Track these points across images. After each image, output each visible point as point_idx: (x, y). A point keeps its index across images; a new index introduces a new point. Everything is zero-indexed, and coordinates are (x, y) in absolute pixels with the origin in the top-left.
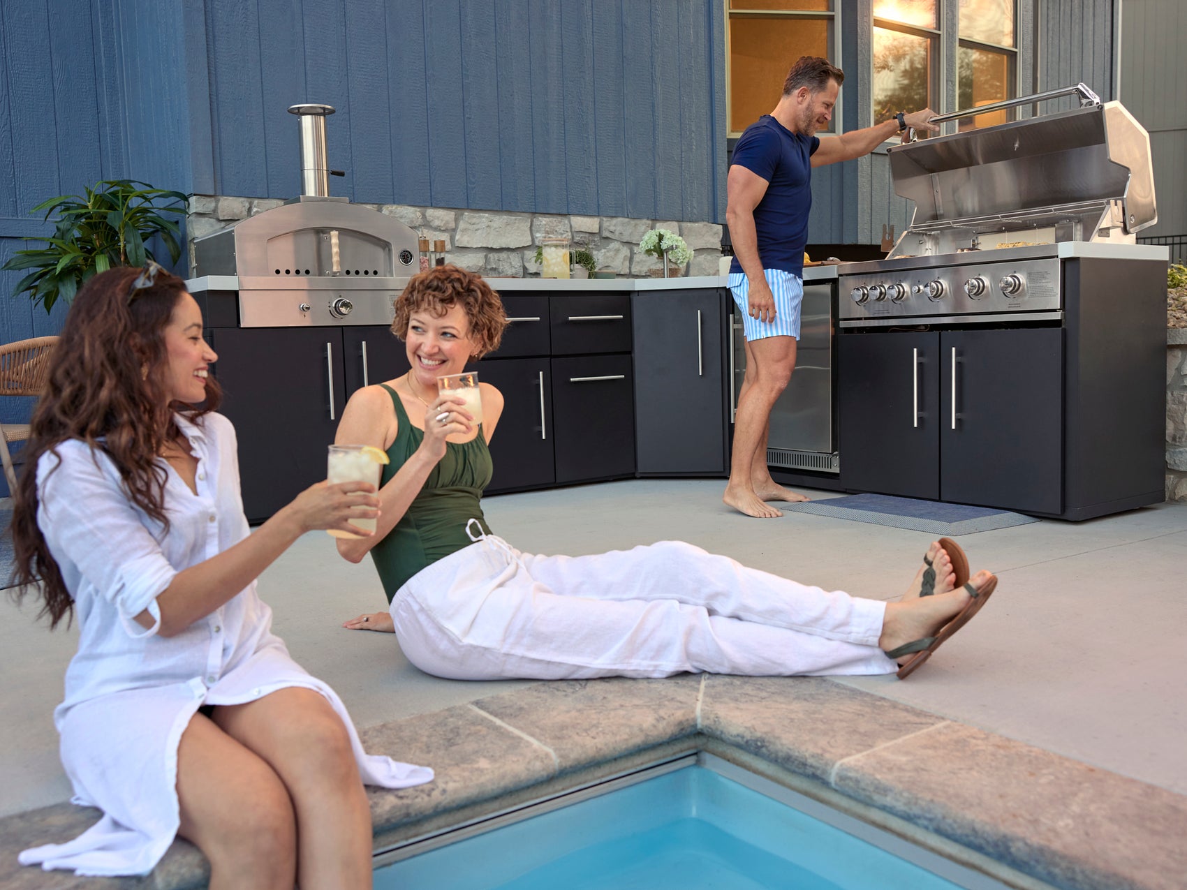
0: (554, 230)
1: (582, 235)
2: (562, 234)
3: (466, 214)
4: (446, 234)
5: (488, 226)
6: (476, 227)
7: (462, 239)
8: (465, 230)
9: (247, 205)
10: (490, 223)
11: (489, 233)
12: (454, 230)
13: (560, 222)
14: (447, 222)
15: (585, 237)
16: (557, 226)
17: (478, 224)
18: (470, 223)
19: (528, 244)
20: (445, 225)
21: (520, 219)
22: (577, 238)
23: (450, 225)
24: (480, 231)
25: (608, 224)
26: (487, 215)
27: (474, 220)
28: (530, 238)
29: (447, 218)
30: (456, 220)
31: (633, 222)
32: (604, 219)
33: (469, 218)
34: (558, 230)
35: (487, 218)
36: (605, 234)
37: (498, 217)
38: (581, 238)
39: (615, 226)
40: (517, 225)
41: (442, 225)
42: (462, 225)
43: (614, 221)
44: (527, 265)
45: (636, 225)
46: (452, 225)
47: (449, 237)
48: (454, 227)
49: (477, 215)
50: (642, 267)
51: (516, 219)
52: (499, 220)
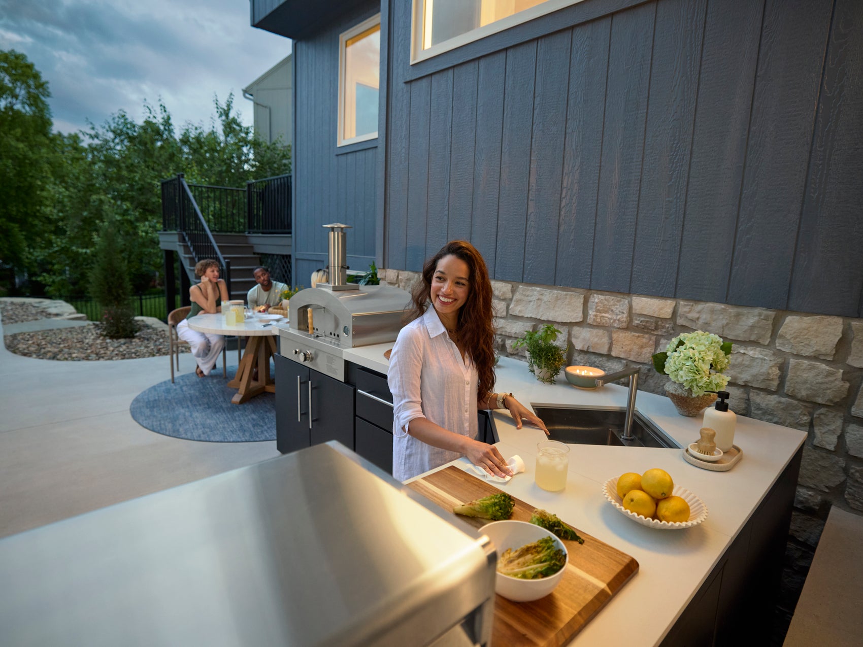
0: (609, 308)
1: (642, 319)
2: (617, 315)
3: (521, 286)
4: (504, 303)
5: (538, 299)
6: (530, 299)
7: (516, 309)
8: (519, 301)
9: (396, 274)
10: (541, 297)
11: (539, 306)
12: (511, 300)
13: (618, 301)
14: (504, 293)
15: (647, 322)
16: (614, 305)
17: (531, 296)
18: (525, 295)
19: (578, 321)
20: (502, 295)
21: (571, 295)
22: (637, 322)
23: (507, 296)
24: (532, 303)
25: (687, 309)
26: (538, 289)
27: (528, 293)
28: (581, 314)
29: (505, 289)
30: (513, 291)
31: (732, 310)
32: (682, 303)
33: (523, 291)
34: (614, 309)
35: (539, 291)
36: (680, 321)
37: (549, 291)
38: (641, 322)
39: (699, 312)
40: (567, 300)
41: (500, 295)
42: (517, 296)
43: (700, 306)
44: (574, 341)
45: (738, 315)
46: (509, 295)
47: (506, 306)
48: (511, 297)
49: (531, 288)
50: (740, 373)
51: (566, 295)
52: (549, 294)
